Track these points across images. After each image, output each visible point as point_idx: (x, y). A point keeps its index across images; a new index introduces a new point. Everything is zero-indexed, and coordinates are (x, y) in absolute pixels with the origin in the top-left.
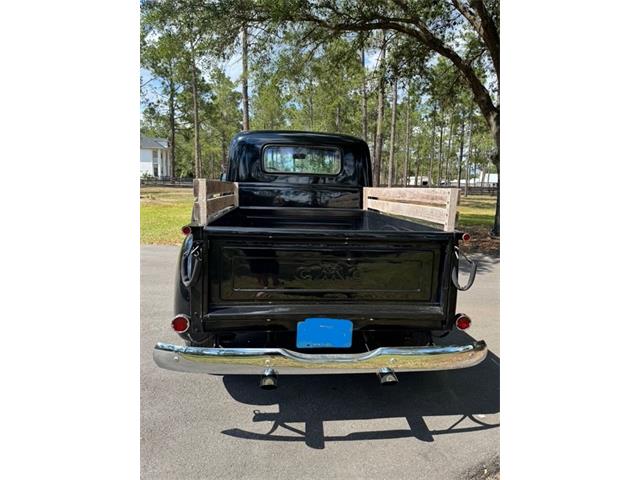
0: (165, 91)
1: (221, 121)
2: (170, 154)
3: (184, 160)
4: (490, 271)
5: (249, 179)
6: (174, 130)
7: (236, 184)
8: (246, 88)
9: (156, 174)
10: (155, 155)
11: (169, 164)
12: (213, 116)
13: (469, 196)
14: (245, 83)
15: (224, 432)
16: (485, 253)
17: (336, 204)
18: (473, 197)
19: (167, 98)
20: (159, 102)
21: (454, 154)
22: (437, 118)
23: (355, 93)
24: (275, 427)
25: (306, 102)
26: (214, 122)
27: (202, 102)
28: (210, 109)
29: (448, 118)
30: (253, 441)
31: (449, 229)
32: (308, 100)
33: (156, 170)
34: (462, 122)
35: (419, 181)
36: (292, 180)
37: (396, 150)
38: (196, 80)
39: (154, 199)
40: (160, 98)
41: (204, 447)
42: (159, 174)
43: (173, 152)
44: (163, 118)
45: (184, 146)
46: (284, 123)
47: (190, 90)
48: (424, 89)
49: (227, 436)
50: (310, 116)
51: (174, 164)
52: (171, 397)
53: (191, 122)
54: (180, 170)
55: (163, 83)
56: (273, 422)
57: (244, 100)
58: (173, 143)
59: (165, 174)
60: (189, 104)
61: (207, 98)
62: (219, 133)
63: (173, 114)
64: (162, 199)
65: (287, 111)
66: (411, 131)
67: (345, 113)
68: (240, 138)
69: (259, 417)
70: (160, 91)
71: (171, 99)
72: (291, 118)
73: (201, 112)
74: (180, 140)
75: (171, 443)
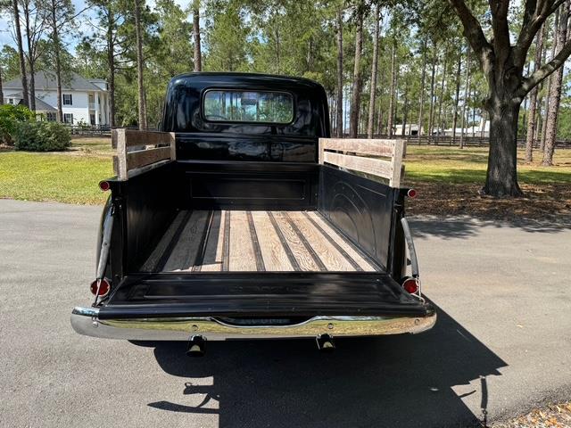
0: (102, 23)
1: (169, 59)
2: (109, 98)
3: (126, 106)
4: (475, 235)
5: (189, 128)
6: (113, 69)
7: (173, 134)
8: (197, 20)
9: (93, 122)
10: (91, 99)
11: (109, 110)
12: (159, 53)
13: (465, 148)
14: (197, 13)
15: (151, 405)
16: (472, 215)
17: (290, 158)
18: (470, 149)
19: (104, 31)
20: (95, 36)
21: (448, 98)
22: (428, 54)
23: (330, 25)
24: (206, 400)
25: (271, 36)
26: (161, 59)
27: (147, 36)
28: (155, 44)
29: (441, 54)
30: (180, 413)
31: (393, 184)
32: (274, 33)
33: (92, 117)
34: (458, 58)
35: (407, 130)
36: (248, 130)
37: (377, 92)
38: (139, 9)
39: (89, 151)
40: (96, 30)
41: (128, 419)
42: (97, 122)
43: (112, 95)
44: (99, 55)
45: (126, 88)
46: (245, 60)
47: (132, 21)
48: (408, 20)
49: (153, 409)
50: (276, 52)
51: (114, 110)
52: (95, 370)
53: (134, 59)
54: (122, 118)
55: (100, 13)
56: (205, 395)
57: (195, 34)
58: (112, 85)
59: (103, 123)
60: (131, 38)
61: (152, 31)
62: (167, 73)
63: (111, 50)
64: (98, 152)
65: (248, 45)
66: (398, 70)
67: (318, 48)
68: (178, 81)
69: (190, 390)
70: (96, 22)
71: (110, 32)
72: (254, 53)
73: (145, 48)
74: (120, 81)
75: (93, 415)
